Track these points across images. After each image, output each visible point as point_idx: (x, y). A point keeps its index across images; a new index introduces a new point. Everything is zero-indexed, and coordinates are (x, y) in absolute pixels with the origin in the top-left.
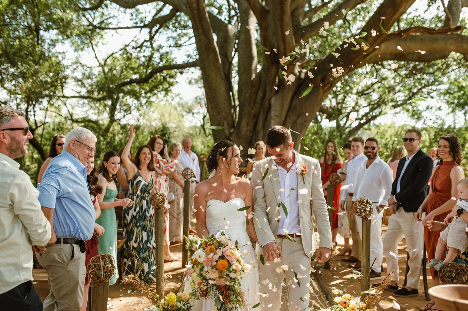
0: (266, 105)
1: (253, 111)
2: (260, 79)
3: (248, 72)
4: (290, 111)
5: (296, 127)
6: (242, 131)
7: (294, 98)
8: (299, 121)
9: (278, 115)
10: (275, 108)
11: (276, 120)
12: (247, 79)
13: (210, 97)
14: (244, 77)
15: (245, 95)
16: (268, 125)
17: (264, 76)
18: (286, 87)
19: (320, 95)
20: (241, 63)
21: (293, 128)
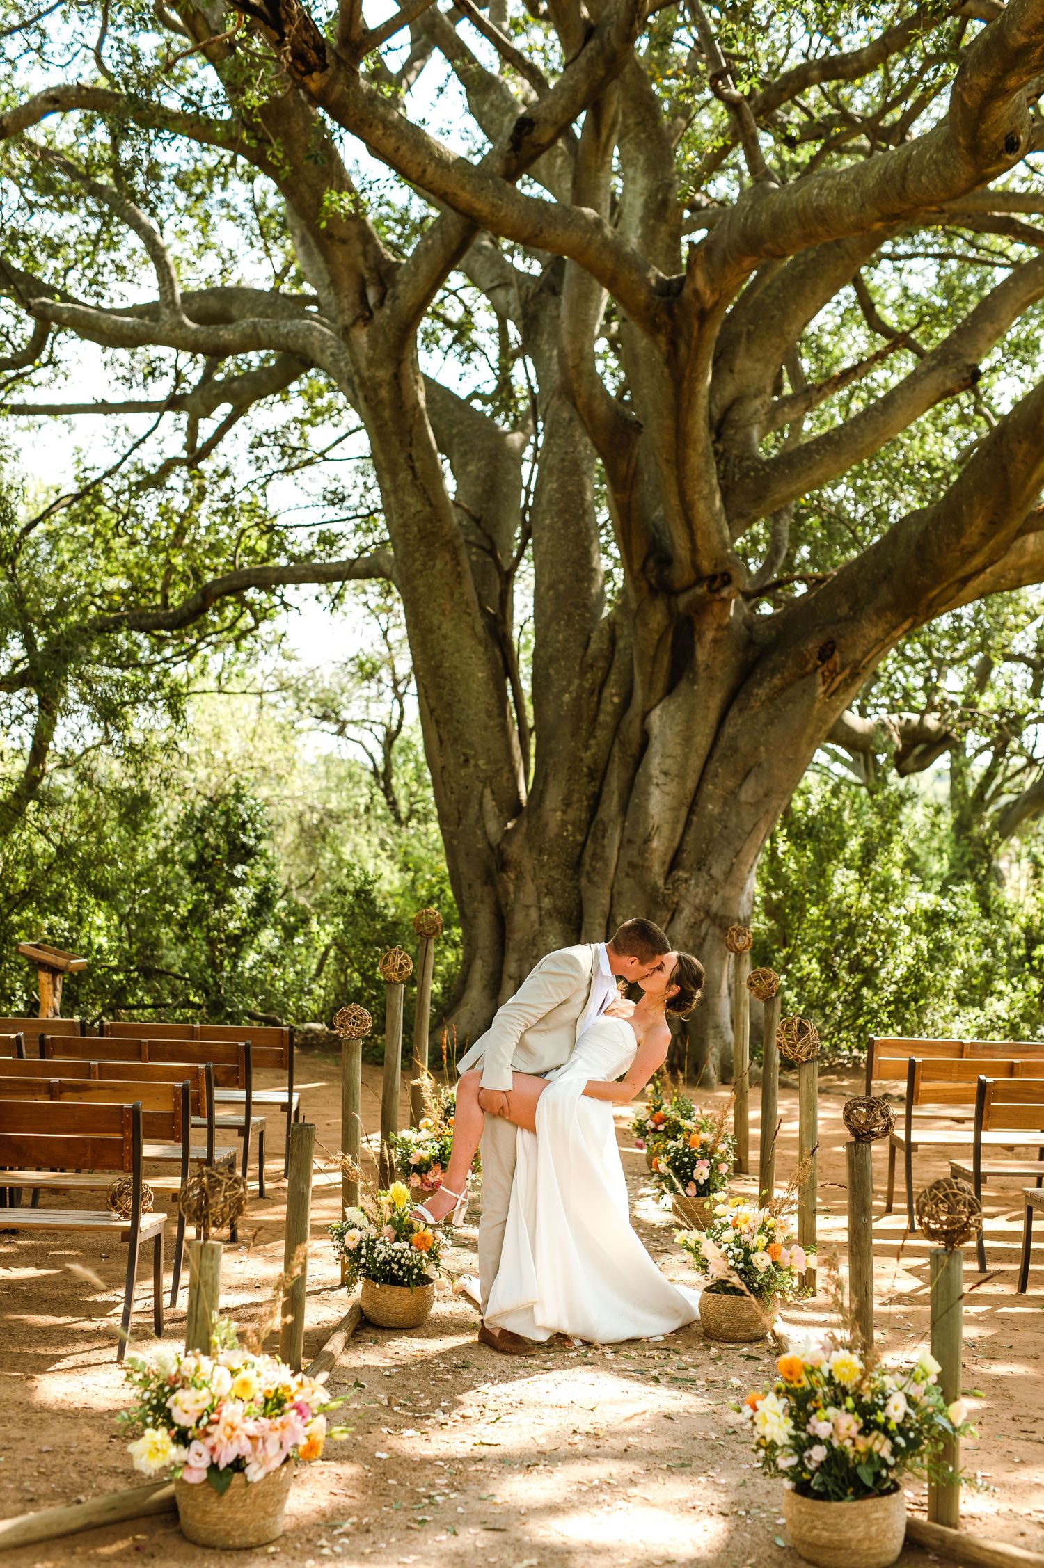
0: (634, 733)
1: (587, 756)
2: (613, 641)
3: (569, 615)
4: (716, 756)
5: (738, 814)
6: (547, 824)
7: (731, 714)
8: (747, 793)
9: (674, 770)
10: (664, 745)
11: (667, 789)
12: (566, 640)
13: (433, 704)
14: (557, 632)
15: (559, 696)
16: (639, 806)
17: (626, 632)
18: (702, 674)
19: (817, 706)
20: (546, 580)
21: (724, 817)
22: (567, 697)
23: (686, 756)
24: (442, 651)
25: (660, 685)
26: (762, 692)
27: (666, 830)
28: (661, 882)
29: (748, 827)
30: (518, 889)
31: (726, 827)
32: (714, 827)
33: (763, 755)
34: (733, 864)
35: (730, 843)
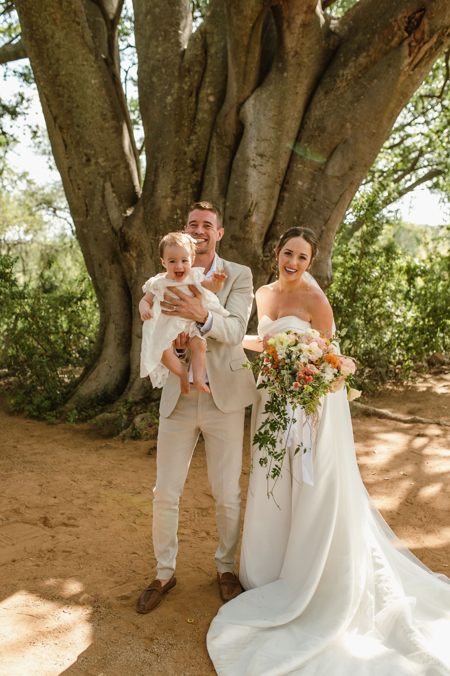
0: (230, 124)
1: (190, 150)
2: (205, 48)
3: (166, 32)
4: (304, 138)
5: (326, 187)
6: (160, 209)
7: (316, 98)
8: (334, 169)
9: (269, 152)
10: (259, 130)
11: (263, 169)
12: (165, 51)
13: (55, 112)
14: (157, 47)
15: (162, 99)
16: (238, 187)
17: (216, 39)
18: (292, 61)
19: (402, 78)
20: (144, 9)
21: (313, 191)
22: (169, 99)
23: (279, 139)
24: (58, 60)
25: (252, 76)
26: (348, 72)
27: (263, 207)
28: (260, 251)
29: (335, 199)
30: (139, 265)
31: (315, 200)
32: (304, 201)
33: (349, 132)
34: (322, 231)
35: (319, 213)
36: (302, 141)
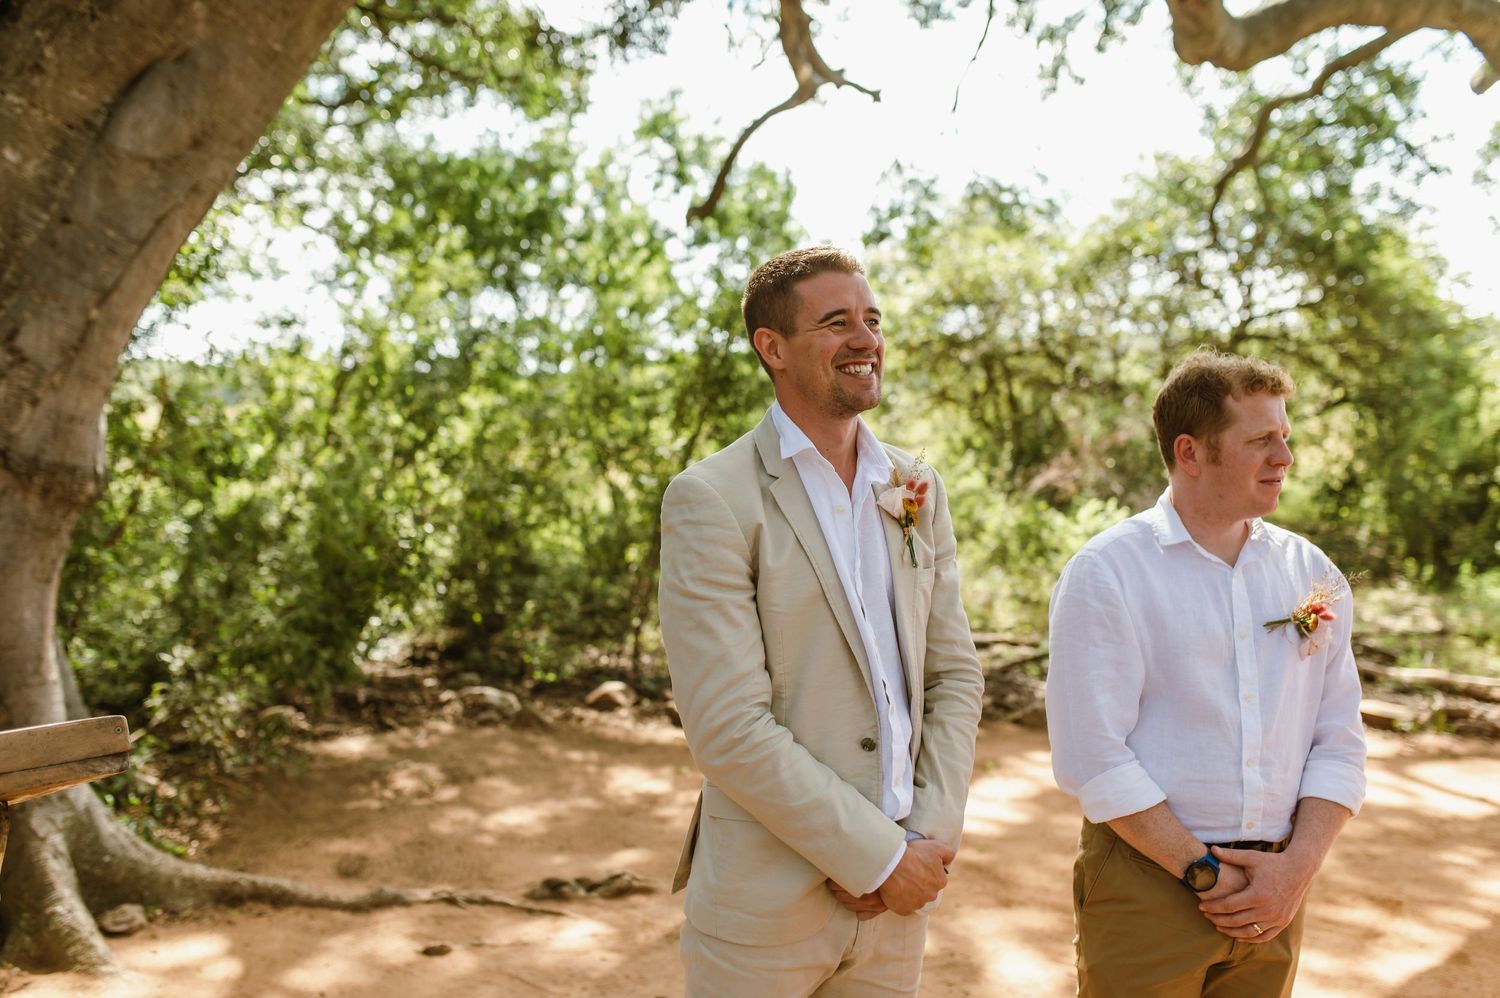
8: (141, 133)
21: (60, 191)
31: (66, 221)
32: (22, 215)
33: (201, 29)
34: (89, 324)
35: (81, 266)
36: (26, 19)
